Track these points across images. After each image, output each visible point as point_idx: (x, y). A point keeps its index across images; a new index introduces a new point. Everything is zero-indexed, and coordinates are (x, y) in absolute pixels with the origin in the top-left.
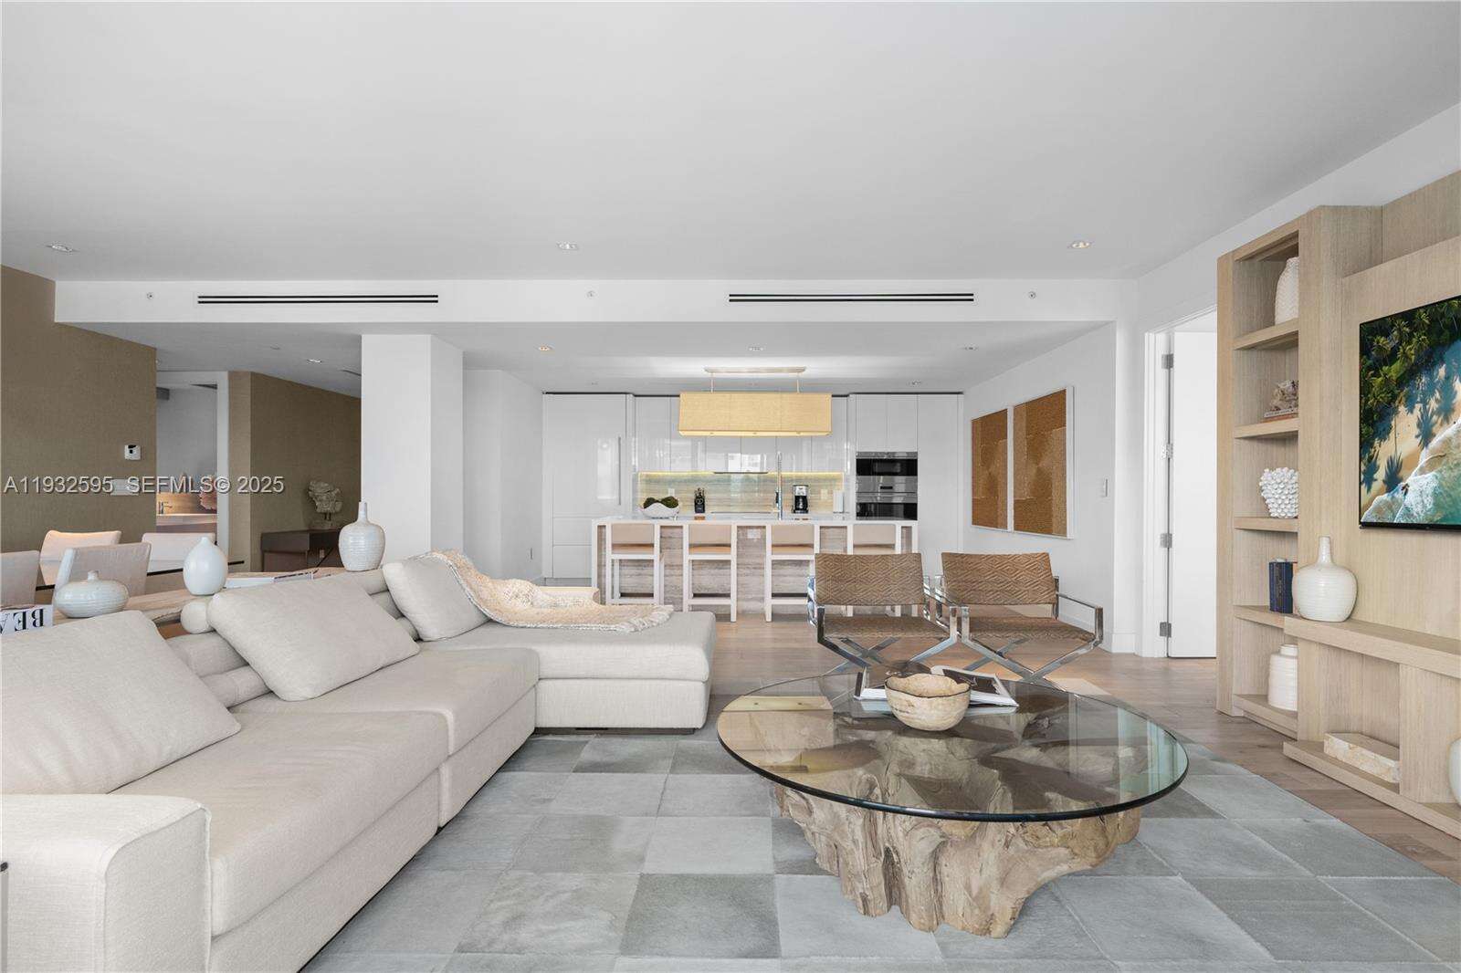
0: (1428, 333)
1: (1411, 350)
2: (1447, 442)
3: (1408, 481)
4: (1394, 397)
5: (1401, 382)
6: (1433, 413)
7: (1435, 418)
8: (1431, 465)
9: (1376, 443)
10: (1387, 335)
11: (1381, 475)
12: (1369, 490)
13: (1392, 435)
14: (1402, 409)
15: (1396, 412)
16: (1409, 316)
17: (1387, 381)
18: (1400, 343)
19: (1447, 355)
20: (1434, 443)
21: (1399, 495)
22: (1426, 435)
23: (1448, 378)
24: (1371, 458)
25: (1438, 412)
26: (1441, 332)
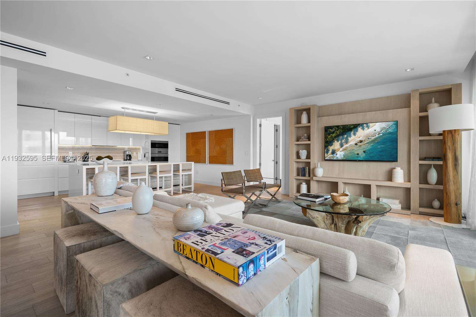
0: (342, 129)
1: (338, 132)
2: (347, 147)
3: (337, 153)
4: (334, 139)
5: (335, 137)
6: (343, 143)
7: (344, 143)
8: (343, 150)
9: (329, 146)
10: (332, 129)
11: (330, 152)
12: (327, 154)
13: (333, 145)
14: (336, 141)
15: (334, 142)
16: (338, 127)
17: (332, 137)
18: (335, 131)
19: (347, 133)
20: (343, 147)
21: (335, 155)
22: (342, 146)
23: (347, 137)
24: (327, 149)
25: (345, 142)
26: (345, 130)
